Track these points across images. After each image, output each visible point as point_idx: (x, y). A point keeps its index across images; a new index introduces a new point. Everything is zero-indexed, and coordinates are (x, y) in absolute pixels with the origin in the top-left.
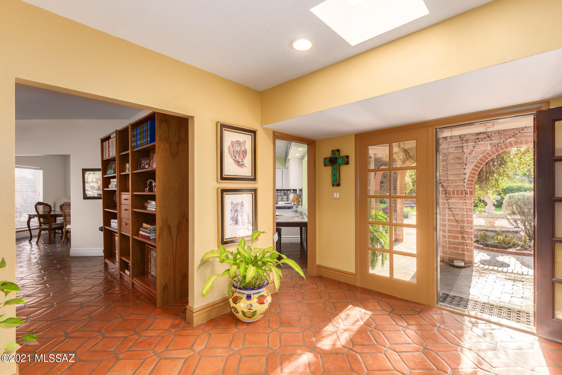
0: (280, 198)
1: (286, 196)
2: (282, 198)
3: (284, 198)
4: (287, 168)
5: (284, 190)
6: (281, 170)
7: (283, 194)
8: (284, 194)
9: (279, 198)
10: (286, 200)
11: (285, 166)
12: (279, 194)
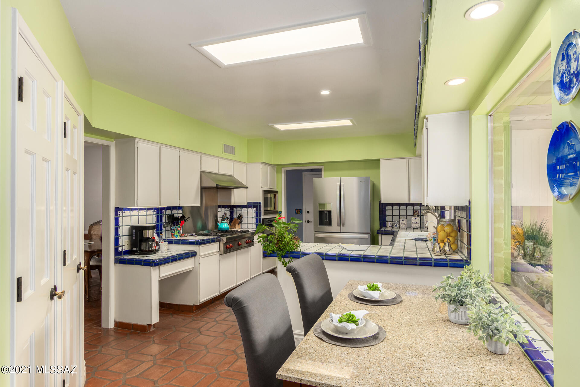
0: (405, 221)
1: (418, 218)
2: (409, 222)
3: (414, 223)
4: (420, 156)
5: (413, 205)
6: (405, 161)
7: (410, 212)
8: (414, 213)
9: (401, 221)
10: (418, 225)
11: (414, 153)
12: (403, 212)
